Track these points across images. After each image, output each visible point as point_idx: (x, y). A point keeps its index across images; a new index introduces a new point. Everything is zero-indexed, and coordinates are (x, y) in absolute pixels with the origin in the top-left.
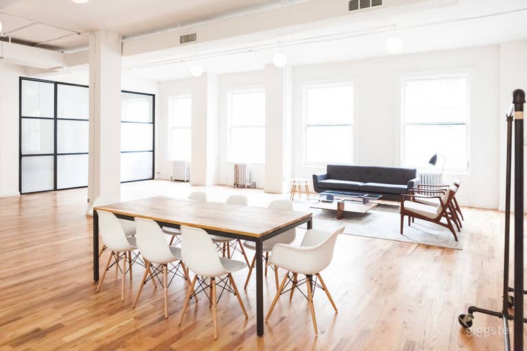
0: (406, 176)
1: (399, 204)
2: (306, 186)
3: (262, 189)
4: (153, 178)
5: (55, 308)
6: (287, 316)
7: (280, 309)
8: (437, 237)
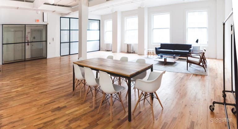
0: (188, 47)
1: (186, 58)
2: (153, 52)
3: (137, 53)
4: (100, 50)
5: (65, 99)
6: (142, 111)
7: (140, 107)
8: (199, 71)
